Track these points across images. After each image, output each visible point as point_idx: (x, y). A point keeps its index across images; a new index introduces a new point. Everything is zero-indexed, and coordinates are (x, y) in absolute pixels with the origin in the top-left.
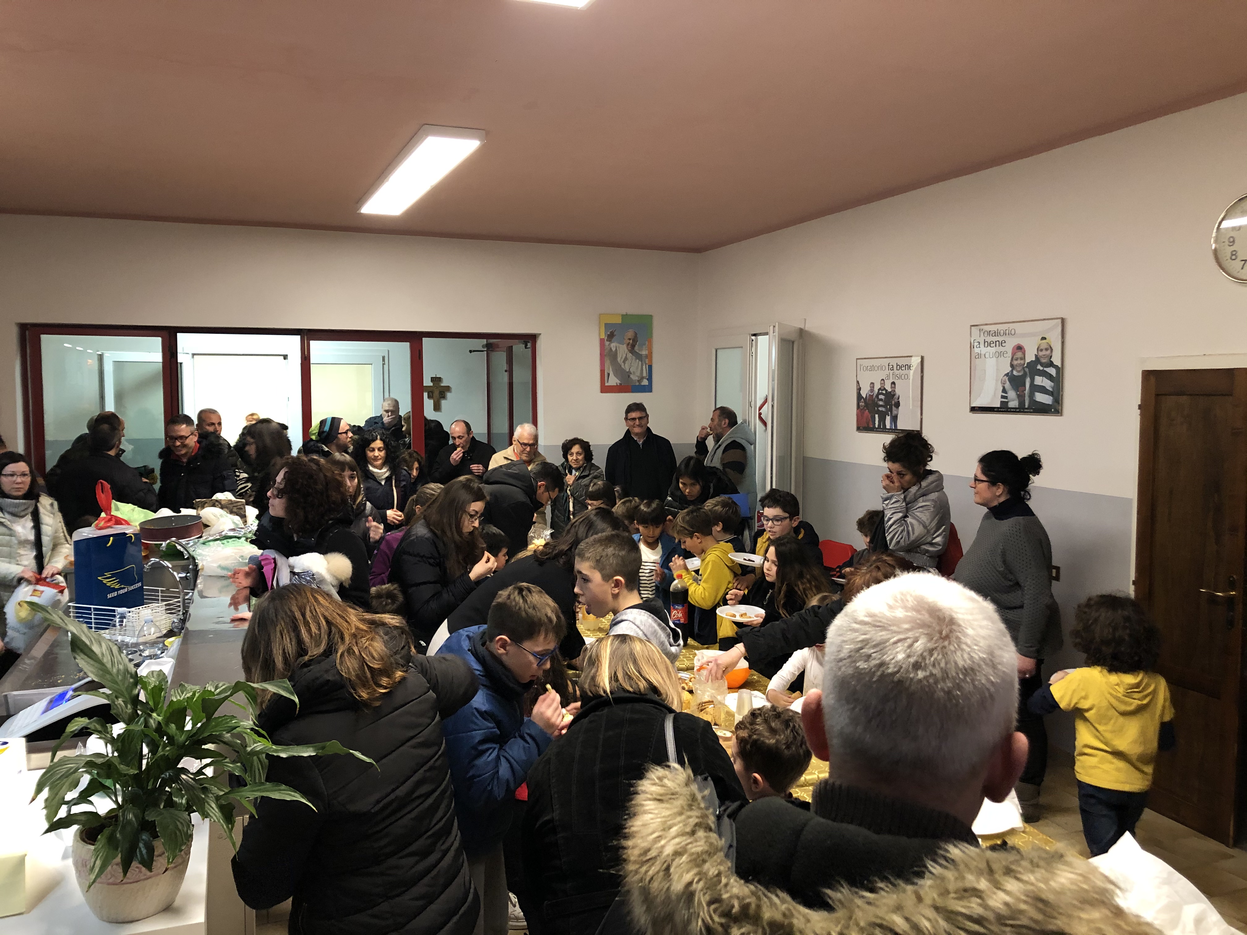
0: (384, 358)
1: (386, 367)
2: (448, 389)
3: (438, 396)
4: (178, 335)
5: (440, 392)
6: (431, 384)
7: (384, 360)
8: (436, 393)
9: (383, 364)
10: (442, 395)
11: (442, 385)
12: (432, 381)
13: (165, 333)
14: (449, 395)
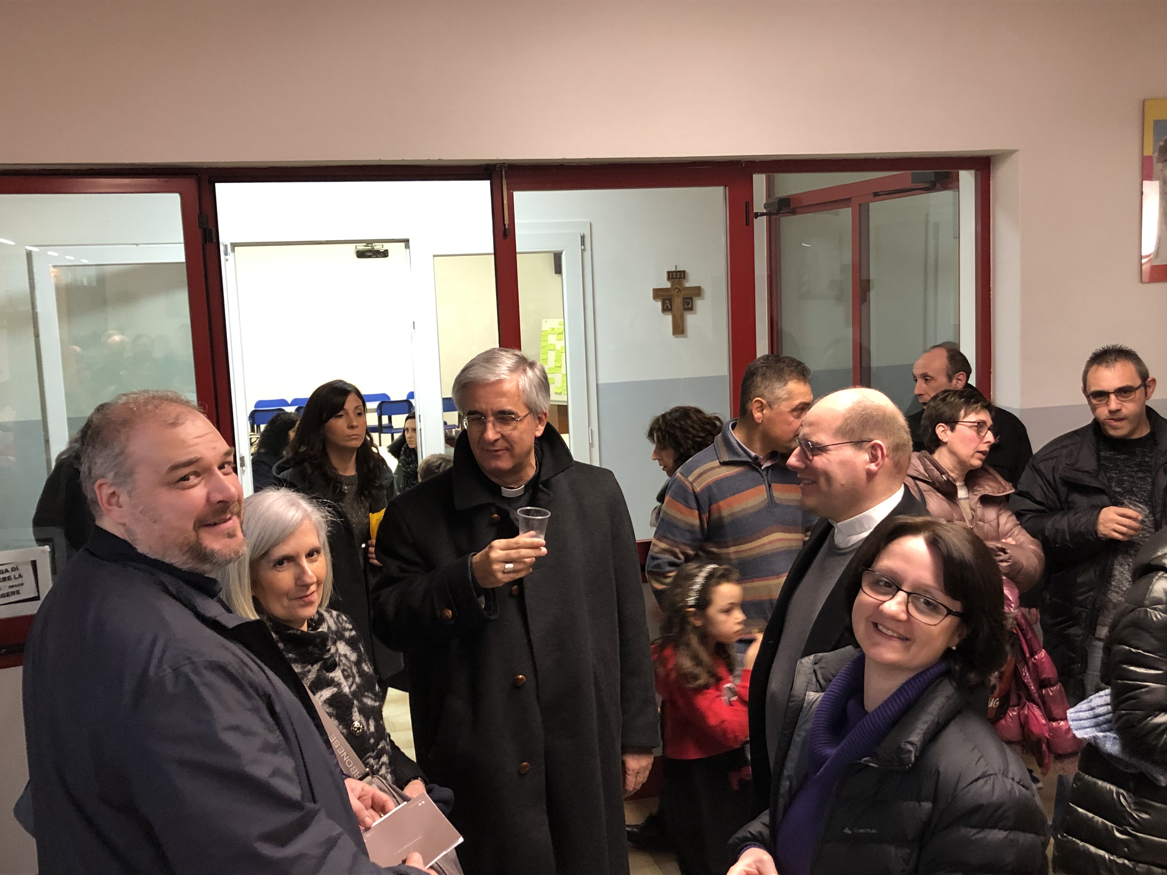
0: (583, 238)
1: (588, 254)
2: (698, 291)
3: (681, 306)
4: (218, 186)
5: (684, 299)
6: (668, 285)
7: (583, 243)
8: (678, 302)
9: (583, 251)
10: (689, 306)
11: (688, 285)
12: (669, 278)
13: (190, 183)
14: (699, 304)
